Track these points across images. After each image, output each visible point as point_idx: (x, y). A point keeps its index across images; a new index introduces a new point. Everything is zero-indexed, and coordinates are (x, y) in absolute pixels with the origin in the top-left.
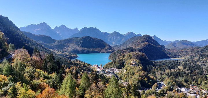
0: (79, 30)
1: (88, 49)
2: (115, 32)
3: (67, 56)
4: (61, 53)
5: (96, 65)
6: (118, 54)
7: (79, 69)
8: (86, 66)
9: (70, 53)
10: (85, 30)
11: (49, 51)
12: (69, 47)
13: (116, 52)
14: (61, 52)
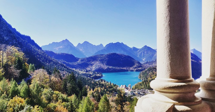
0: (104, 46)
1: (114, 68)
2: (146, 46)
3: (92, 75)
4: (84, 73)
5: (124, 86)
6: (149, 72)
7: (104, 91)
8: (112, 87)
9: (94, 72)
10: (110, 46)
11: (72, 70)
12: (93, 65)
13: (147, 69)
14: (84, 71)
